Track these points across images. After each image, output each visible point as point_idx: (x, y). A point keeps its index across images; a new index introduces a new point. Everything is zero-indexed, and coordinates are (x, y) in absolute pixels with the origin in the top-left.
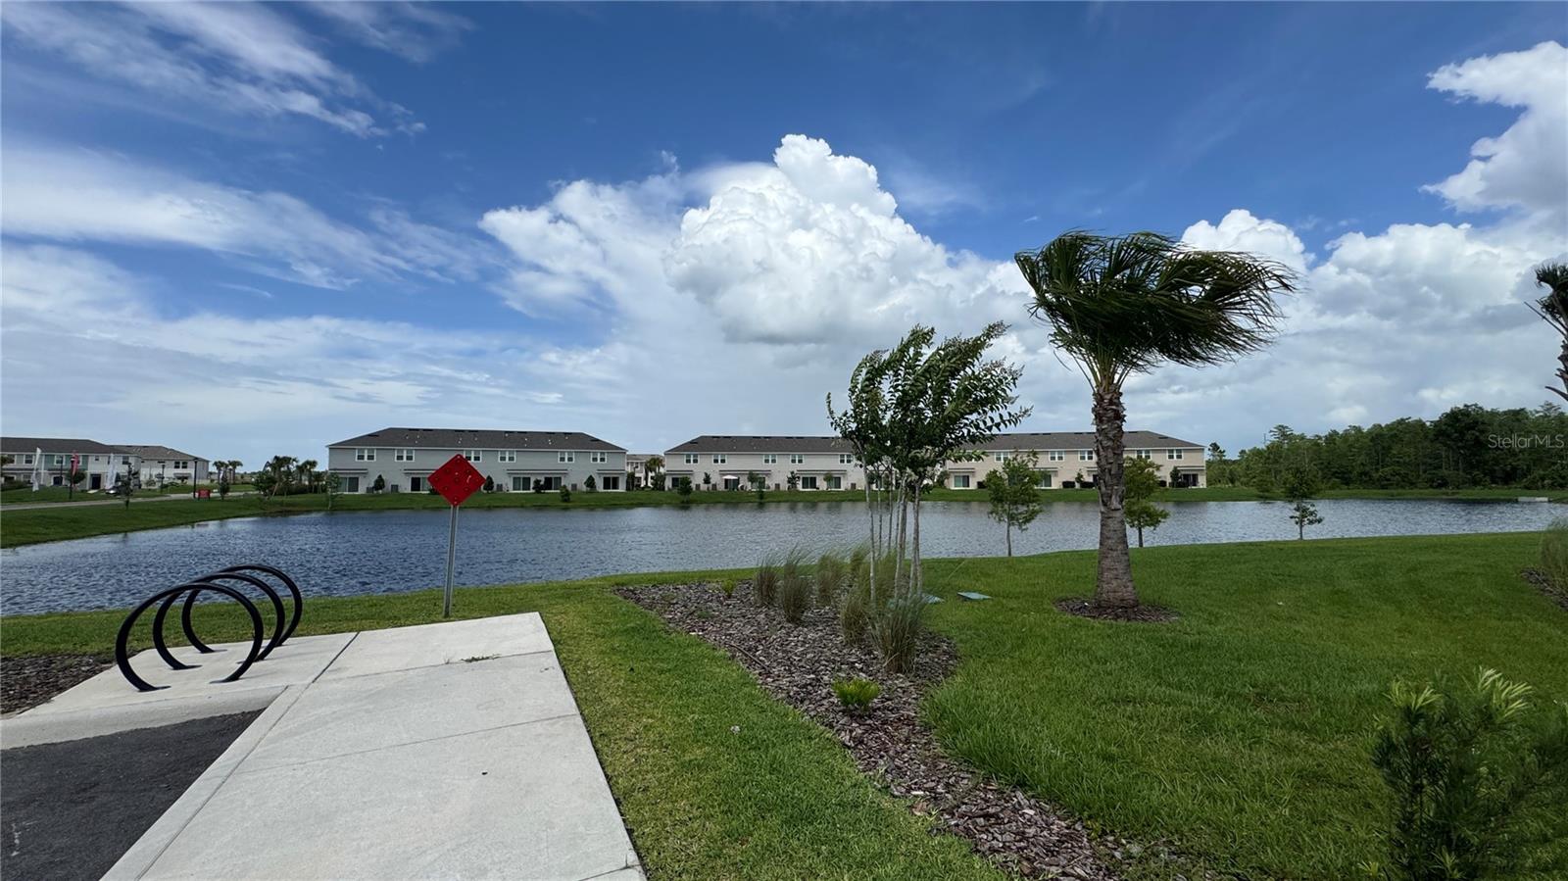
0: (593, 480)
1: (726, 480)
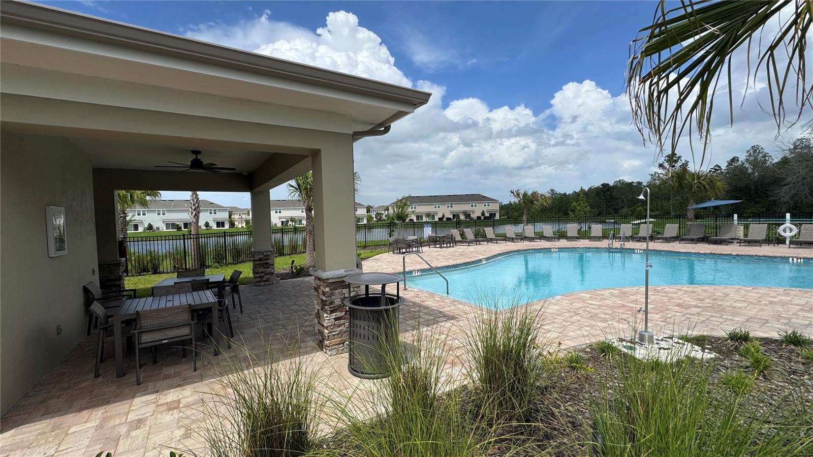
0: (208, 223)
1: (282, 222)
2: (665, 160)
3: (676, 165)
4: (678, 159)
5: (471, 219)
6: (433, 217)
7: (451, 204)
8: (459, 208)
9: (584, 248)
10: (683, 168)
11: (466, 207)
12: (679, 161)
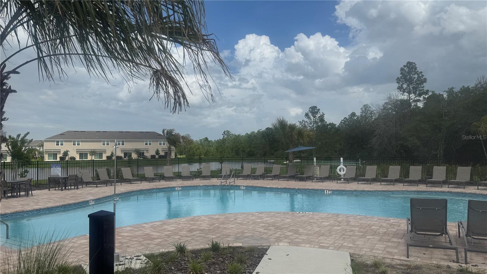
2: (309, 110)
3: (316, 116)
4: (318, 112)
5: (145, 158)
6: (101, 155)
7: (123, 142)
8: (129, 146)
9: (204, 186)
10: (321, 118)
11: (140, 145)
12: (319, 113)
